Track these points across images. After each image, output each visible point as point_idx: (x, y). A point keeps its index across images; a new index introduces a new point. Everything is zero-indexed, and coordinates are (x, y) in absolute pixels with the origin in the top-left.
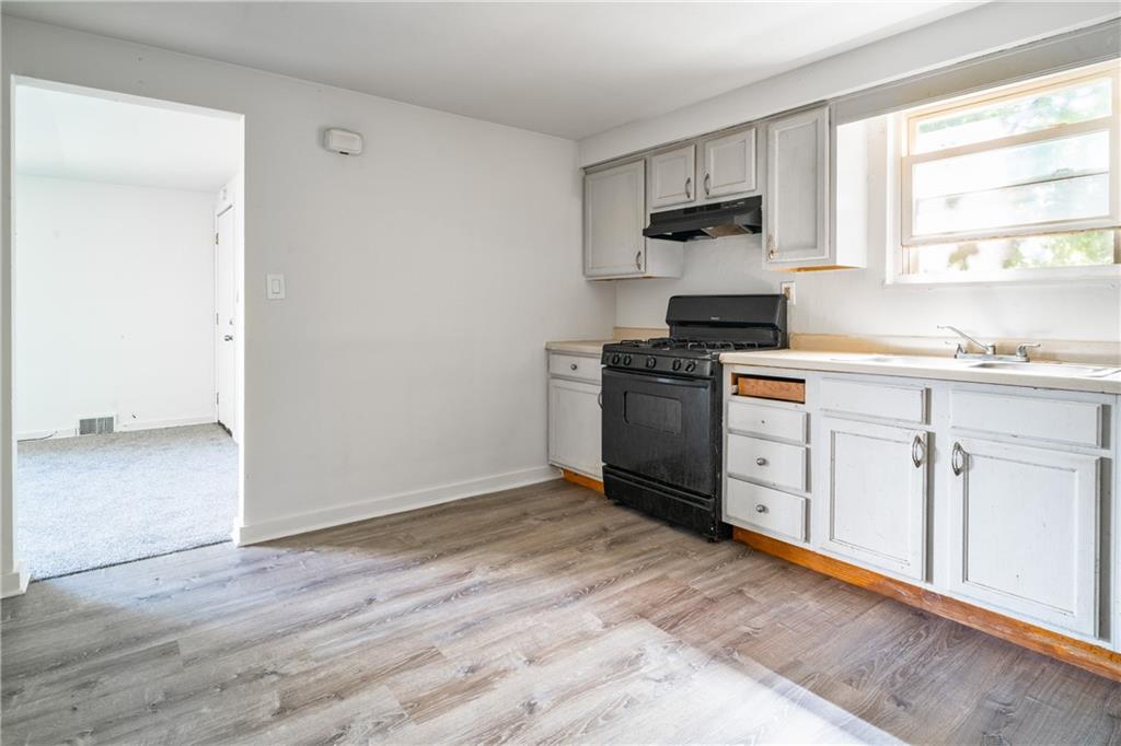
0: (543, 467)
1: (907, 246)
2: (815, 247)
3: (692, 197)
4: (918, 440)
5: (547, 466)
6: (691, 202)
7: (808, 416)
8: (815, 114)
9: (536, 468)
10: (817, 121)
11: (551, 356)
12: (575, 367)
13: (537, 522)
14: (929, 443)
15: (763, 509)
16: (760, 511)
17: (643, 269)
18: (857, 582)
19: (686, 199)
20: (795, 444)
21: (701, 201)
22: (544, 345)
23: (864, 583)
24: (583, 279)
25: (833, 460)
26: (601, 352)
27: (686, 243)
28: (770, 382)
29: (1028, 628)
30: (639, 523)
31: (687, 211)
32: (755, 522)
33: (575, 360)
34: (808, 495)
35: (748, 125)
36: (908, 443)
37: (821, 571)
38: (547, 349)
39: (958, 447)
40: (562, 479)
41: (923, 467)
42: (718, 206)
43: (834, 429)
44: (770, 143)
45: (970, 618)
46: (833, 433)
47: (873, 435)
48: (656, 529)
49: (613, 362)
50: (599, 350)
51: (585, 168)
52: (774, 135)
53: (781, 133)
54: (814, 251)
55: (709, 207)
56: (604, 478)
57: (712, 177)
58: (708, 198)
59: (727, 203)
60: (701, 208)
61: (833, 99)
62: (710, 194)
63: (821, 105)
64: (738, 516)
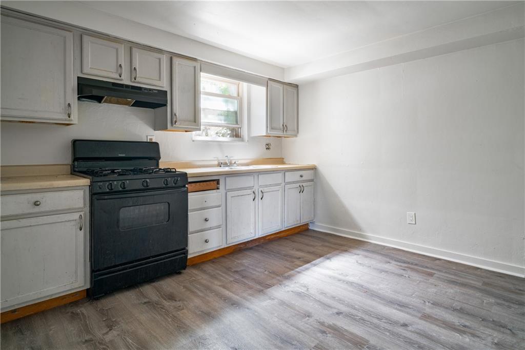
2: (195, 122)
3: (122, 77)
4: (253, 192)
6: (122, 80)
8: (194, 64)
10: (195, 67)
12: (39, 204)
15: (208, 241)
17: (72, 118)
19: (119, 77)
21: (126, 81)
31: (114, 84)
33: (37, 197)
35: (160, 51)
36: (251, 194)
37: (220, 256)
39: (261, 191)
41: (254, 200)
42: (140, 88)
44: (174, 67)
46: (231, 198)
49: (110, 189)
52: (176, 64)
53: (179, 64)
55: (133, 87)
57: (138, 70)
58: (133, 82)
59: (146, 89)
60: (127, 86)
61: (199, 60)
62: (137, 80)
63: (195, 60)
64: (195, 251)
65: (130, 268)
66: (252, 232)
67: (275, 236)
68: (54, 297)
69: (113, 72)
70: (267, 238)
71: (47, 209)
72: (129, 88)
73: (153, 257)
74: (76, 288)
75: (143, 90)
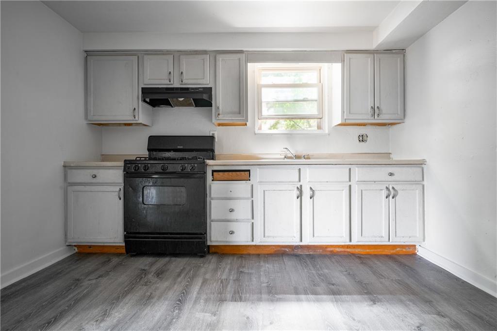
0: (61, 249)
1: (261, 119)
2: (240, 113)
3: (172, 82)
4: (298, 188)
5: (65, 247)
6: (172, 84)
7: (252, 185)
8: (239, 56)
9: (58, 250)
10: (240, 59)
11: (69, 171)
12: (95, 177)
13: (94, 281)
14: (300, 189)
15: (232, 233)
16: (231, 234)
17: (137, 118)
18: (269, 253)
19: (169, 83)
20: (247, 199)
21: (177, 85)
22: (62, 164)
23: (272, 251)
24: (85, 122)
25: (264, 203)
26: (123, 165)
27: (154, 108)
28: (231, 173)
29: (327, 247)
30: (157, 261)
31: (167, 89)
32: (228, 240)
33: (95, 172)
34: (253, 221)
35: (205, 52)
36: (294, 190)
37: (255, 253)
38: (64, 166)
39: (311, 188)
40: (76, 253)
41: (299, 198)
42: (187, 89)
43: (265, 189)
44: (217, 63)
45: (310, 250)
46: (264, 191)
47: (281, 189)
48: (169, 261)
49: (135, 170)
50: (122, 164)
51: (86, 51)
52: (219, 60)
53: (223, 60)
54: (239, 115)
55: (182, 89)
56: (126, 242)
57: (184, 73)
58: (181, 84)
59: (192, 89)
60: (177, 89)
61: (246, 51)
62: (183, 82)
63: (241, 52)
64: (219, 240)
65: (152, 238)
66: (295, 235)
67: (342, 250)
68: (105, 245)
69: (164, 79)
70: (329, 249)
71: (101, 181)
72: (178, 90)
73: (171, 234)
74: (117, 243)
75: (190, 89)
